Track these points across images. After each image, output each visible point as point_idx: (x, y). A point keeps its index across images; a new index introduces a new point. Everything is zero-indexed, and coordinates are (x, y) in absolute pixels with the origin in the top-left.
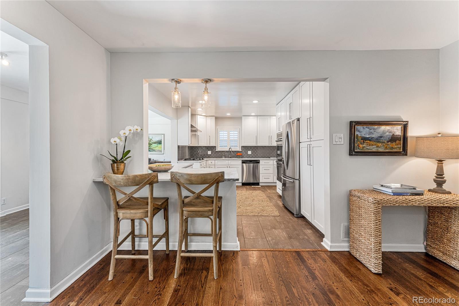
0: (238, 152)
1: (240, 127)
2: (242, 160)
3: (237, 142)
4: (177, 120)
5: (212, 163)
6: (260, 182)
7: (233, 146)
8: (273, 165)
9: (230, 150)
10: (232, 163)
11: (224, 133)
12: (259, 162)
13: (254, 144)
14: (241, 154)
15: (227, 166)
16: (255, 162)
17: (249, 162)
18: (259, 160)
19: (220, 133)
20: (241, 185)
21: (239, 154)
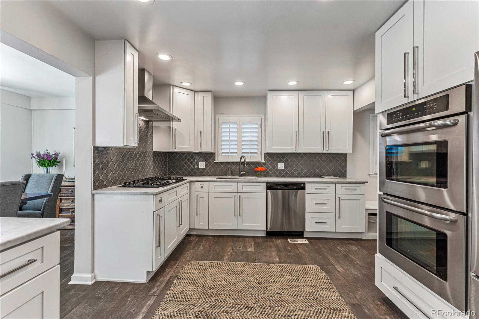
0: (258, 164)
1: (262, 116)
2: (267, 183)
3: (257, 144)
4: (91, 78)
5: (202, 187)
6: (306, 230)
7: (248, 153)
8: (336, 194)
9: (243, 160)
10: (245, 189)
11: (231, 126)
12: (304, 188)
13: (291, 149)
14: (263, 168)
15: (235, 194)
16: (295, 187)
17: (281, 187)
18: (304, 184)
19: (223, 126)
20: (263, 234)
21: (260, 169)
